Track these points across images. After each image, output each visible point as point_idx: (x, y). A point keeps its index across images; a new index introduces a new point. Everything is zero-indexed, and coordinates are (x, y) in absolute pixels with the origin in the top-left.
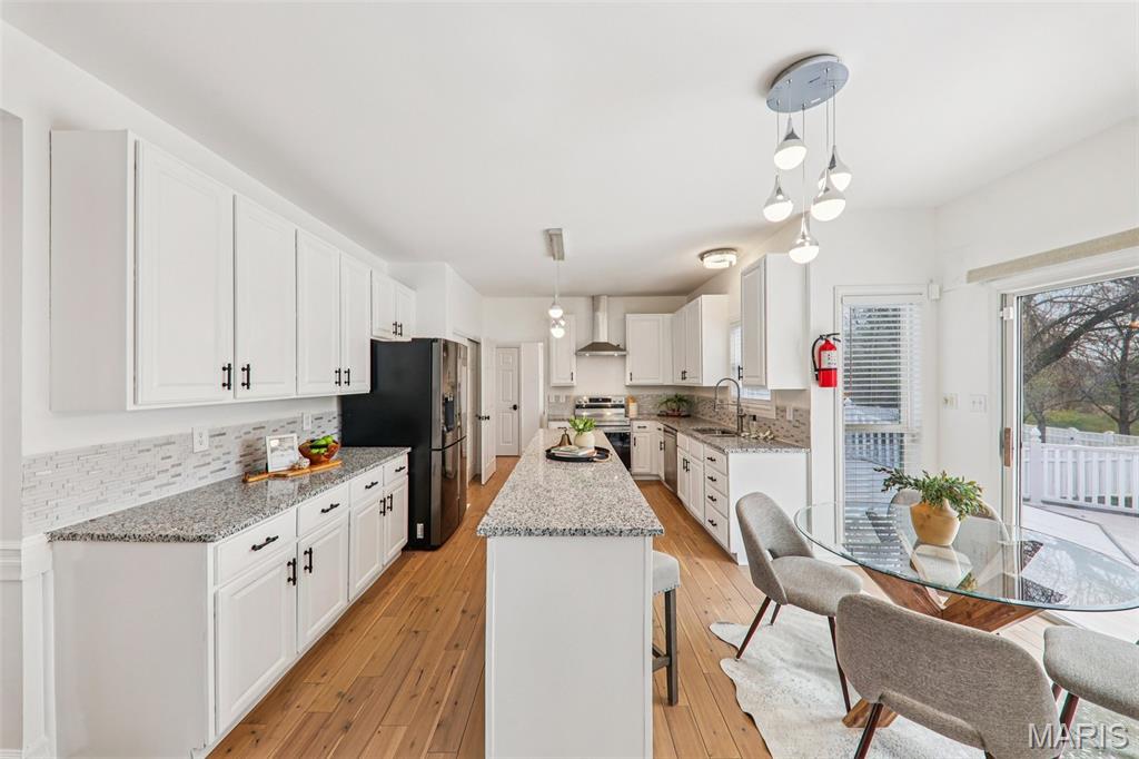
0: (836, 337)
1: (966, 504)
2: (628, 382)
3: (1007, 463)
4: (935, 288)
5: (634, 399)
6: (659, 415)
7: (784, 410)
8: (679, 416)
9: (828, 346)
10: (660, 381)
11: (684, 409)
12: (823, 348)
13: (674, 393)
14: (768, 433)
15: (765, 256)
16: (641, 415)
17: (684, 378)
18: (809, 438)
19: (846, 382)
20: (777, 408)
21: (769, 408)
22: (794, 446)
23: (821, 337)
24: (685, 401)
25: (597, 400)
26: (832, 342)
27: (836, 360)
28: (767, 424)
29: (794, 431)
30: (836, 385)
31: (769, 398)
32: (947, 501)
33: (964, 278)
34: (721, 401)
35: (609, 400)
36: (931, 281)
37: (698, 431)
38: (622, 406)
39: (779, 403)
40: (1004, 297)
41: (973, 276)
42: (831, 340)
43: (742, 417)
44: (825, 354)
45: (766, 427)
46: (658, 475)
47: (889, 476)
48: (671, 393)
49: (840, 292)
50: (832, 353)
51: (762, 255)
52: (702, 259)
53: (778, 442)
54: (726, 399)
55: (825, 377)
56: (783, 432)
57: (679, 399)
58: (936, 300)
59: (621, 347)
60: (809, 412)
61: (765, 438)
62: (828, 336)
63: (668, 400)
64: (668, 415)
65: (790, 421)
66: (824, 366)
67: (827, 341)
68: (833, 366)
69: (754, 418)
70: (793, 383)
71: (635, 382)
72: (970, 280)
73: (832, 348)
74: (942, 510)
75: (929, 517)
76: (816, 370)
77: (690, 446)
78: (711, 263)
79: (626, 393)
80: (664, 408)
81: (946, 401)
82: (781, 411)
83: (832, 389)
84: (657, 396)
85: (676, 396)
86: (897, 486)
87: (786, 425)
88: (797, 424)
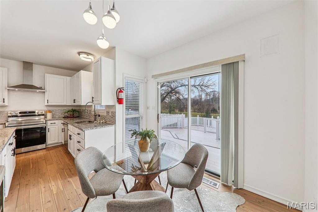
0: (123, 89)
1: (152, 138)
2: (46, 104)
3: (158, 122)
4: (146, 79)
5: (50, 112)
6: (63, 118)
7: (109, 113)
8: (74, 117)
9: (121, 91)
10: (64, 104)
11: (76, 114)
12: (120, 92)
13: (71, 109)
14: (104, 121)
15: (101, 57)
16: (54, 118)
17: (74, 102)
18: (115, 121)
19: (126, 103)
20: (107, 112)
21: (104, 112)
22: (111, 124)
23: (119, 89)
24: (77, 111)
25: (25, 113)
26: (122, 90)
27: (123, 96)
28: (103, 117)
29: (112, 119)
30: (123, 104)
31: (104, 109)
32: (147, 137)
33: (151, 77)
34: (90, 111)
35: (34, 112)
36: (145, 77)
37: (76, 122)
38: (43, 115)
39: (108, 110)
40: (158, 83)
41: (153, 76)
42: (122, 89)
43: (96, 116)
44: (120, 93)
45: (103, 119)
46: (62, 143)
47: (133, 132)
48: (70, 108)
49: (125, 75)
50: (122, 93)
51: (100, 57)
52: (79, 55)
53: (107, 123)
54: (92, 110)
55: (120, 101)
56: (108, 120)
57: (74, 111)
58: (146, 82)
59: (43, 88)
60: (115, 112)
61: (102, 123)
62: (121, 88)
63: (68, 111)
64: (68, 117)
65: (110, 116)
66: (120, 98)
67: (121, 90)
68: (122, 98)
69: (99, 116)
70: (111, 103)
71: (49, 104)
72: (152, 78)
73: (122, 92)
74: (146, 140)
75: (143, 144)
76: (118, 99)
77: (72, 129)
78: (83, 57)
79: (46, 109)
80: (66, 114)
81: (148, 108)
82: (108, 112)
83: (122, 105)
84: (64, 110)
85: (72, 109)
86: (135, 135)
87: (110, 117)
88: (112, 117)
